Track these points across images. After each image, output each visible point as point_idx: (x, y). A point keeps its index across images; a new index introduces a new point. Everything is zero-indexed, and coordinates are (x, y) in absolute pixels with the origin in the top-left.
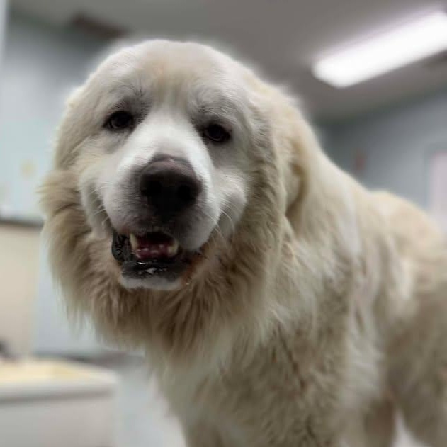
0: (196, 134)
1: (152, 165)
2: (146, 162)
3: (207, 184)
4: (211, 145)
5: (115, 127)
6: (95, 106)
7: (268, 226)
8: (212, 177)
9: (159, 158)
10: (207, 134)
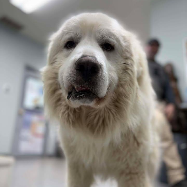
0: (99, 47)
1: (81, 59)
2: (79, 58)
3: (103, 67)
4: (106, 51)
5: (69, 47)
6: (61, 39)
7: (130, 85)
8: (106, 64)
9: (84, 56)
10: (104, 47)
